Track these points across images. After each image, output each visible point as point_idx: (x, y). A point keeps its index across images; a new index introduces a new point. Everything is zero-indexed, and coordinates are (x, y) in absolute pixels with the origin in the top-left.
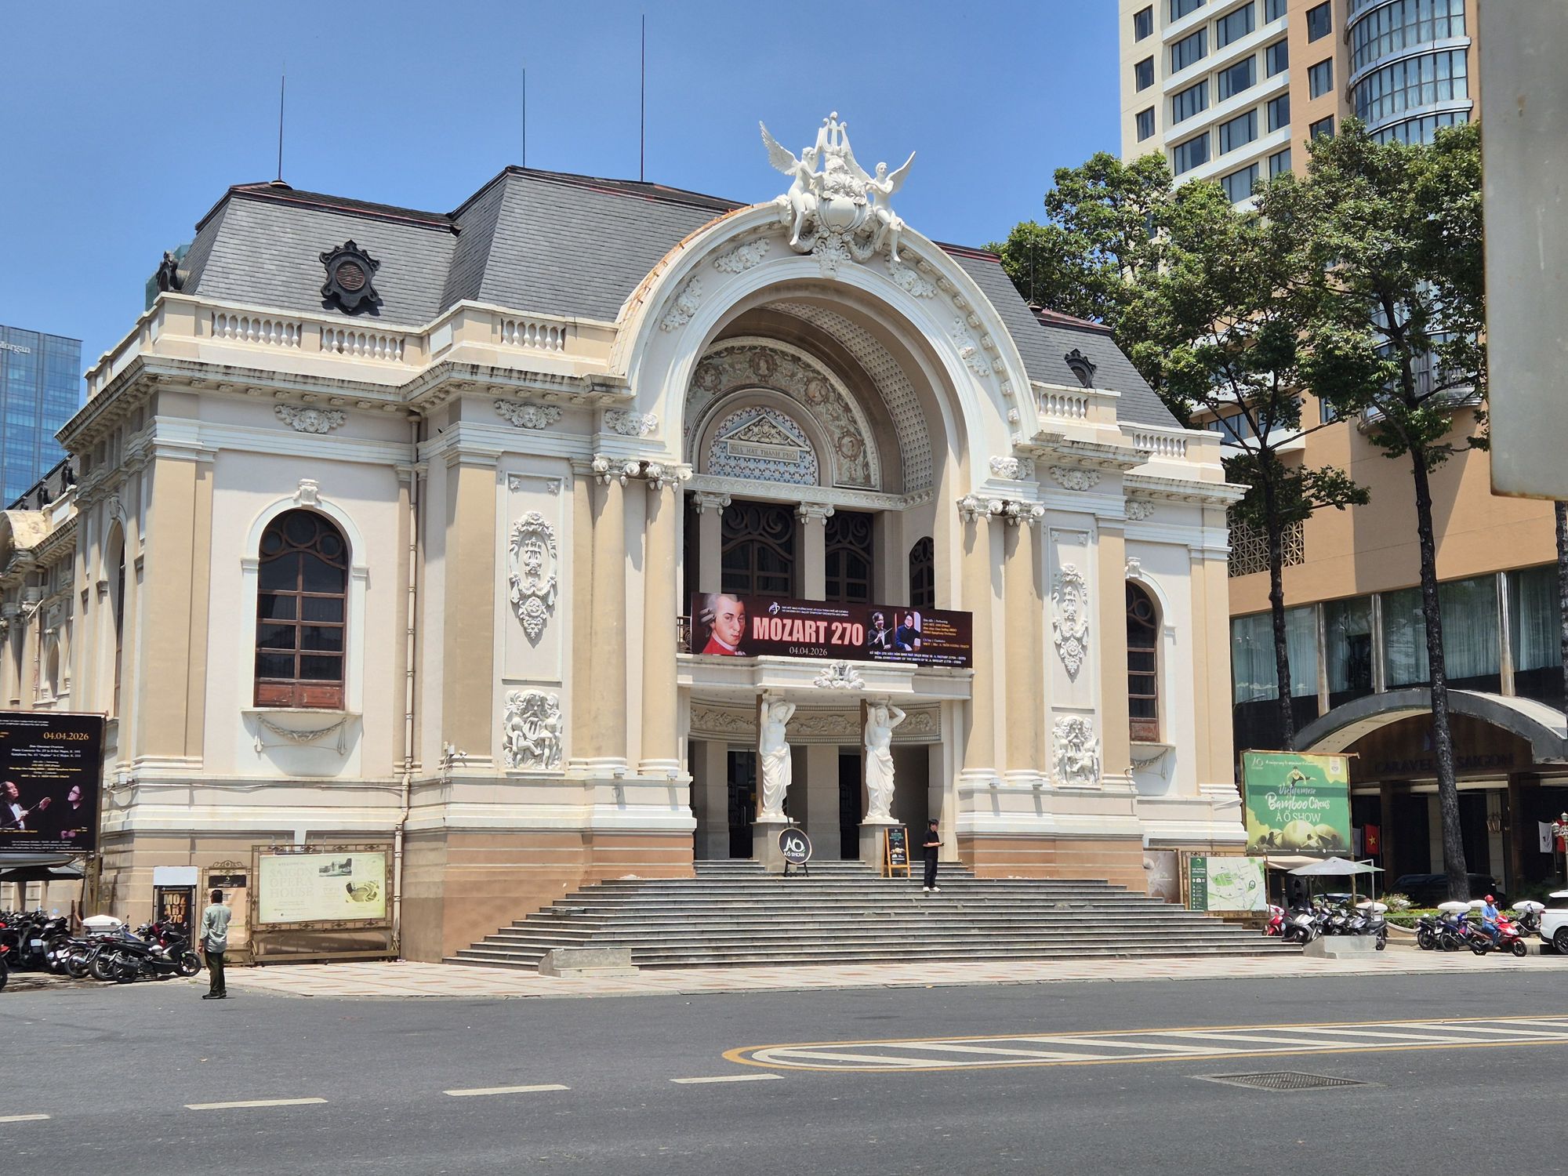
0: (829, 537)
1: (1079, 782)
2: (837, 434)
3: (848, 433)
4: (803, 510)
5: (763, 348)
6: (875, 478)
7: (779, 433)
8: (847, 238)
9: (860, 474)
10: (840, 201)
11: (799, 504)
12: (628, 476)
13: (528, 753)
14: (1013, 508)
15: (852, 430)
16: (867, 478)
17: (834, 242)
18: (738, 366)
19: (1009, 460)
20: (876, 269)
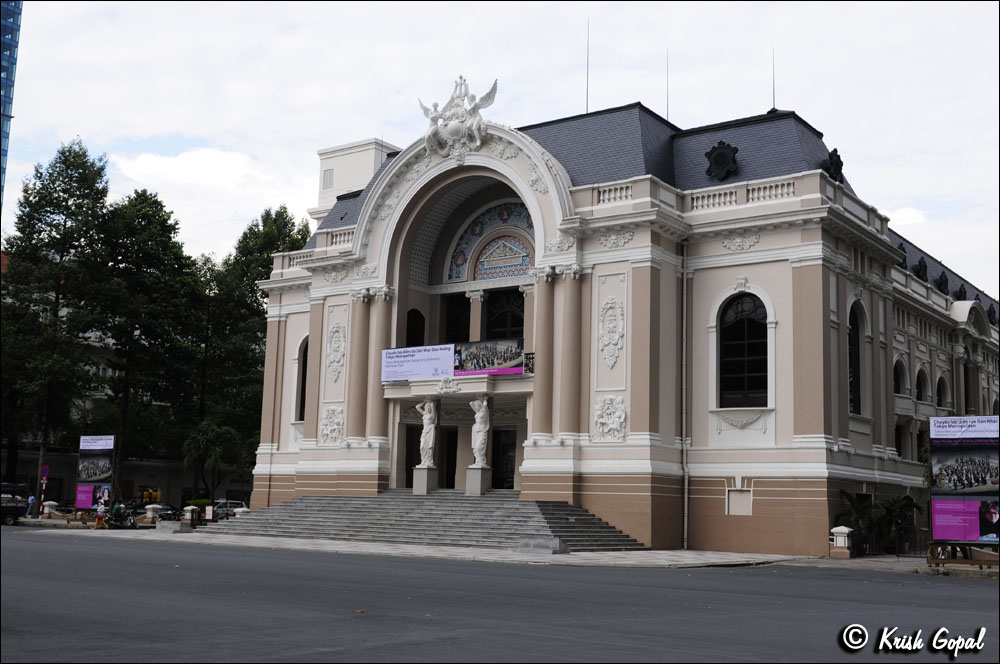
1: (608, 438)
4: (522, 290)
5: (505, 204)
7: (511, 249)
10: (454, 124)
11: (519, 287)
12: (363, 297)
14: (559, 270)
17: (458, 145)
18: (493, 218)
20: (484, 151)
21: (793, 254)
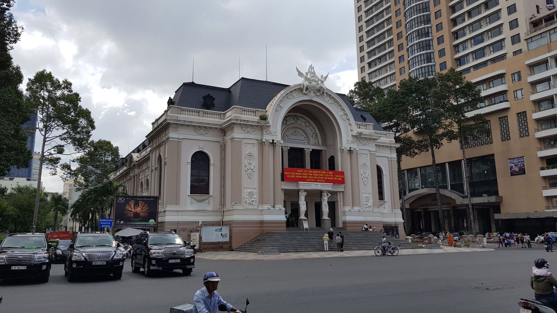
0: (311, 156)
1: (368, 209)
2: (312, 133)
3: (314, 133)
4: (305, 150)
5: (296, 115)
6: (320, 143)
7: (300, 133)
8: (315, 91)
9: (317, 142)
10: (314, 83)
11: (304, 149)
12: (270, 143)
13: (250, 204)
14: (352, 149)
15: (315, 133)
16: (319, 143)
17: (312, 92)
18: (290, 119)
19: (350, 138)
20: (321, 97)
21: (389, 156)
